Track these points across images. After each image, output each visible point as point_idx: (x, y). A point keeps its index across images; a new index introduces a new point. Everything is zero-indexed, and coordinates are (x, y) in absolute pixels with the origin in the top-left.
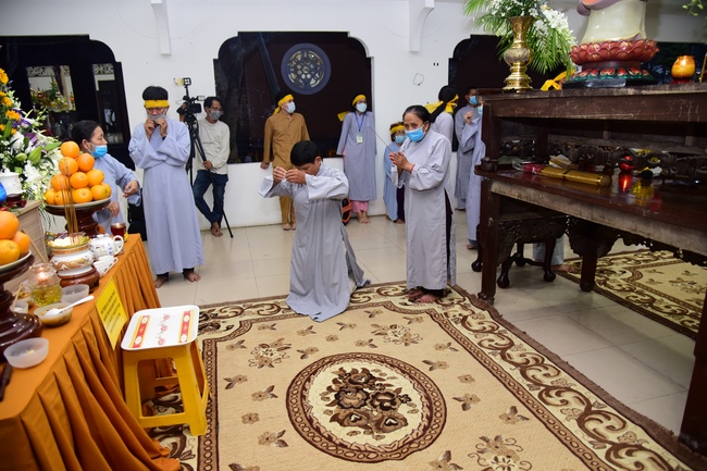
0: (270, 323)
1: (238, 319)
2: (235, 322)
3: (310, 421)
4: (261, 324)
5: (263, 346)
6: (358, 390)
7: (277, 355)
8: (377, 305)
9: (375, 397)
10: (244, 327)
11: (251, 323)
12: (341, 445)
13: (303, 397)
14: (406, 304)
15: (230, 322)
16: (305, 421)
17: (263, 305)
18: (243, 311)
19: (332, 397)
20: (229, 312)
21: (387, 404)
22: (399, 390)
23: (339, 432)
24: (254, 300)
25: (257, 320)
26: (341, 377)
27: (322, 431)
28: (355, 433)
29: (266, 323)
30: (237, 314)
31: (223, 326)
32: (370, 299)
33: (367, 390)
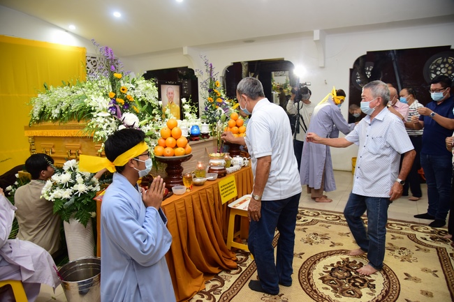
0: (327, 225)
1: (313, 218)
2: (310, 219)
3: (309, 274)
4: (323, 223)
5: (315, 234)
6: (347, 271)
7: (319, 240)
8: (404, 234)
9: (354, 278)
10: (313, 223)
11: (318, 221)
12: (315, 291)
13: (315, 263)
14: (425, 239)
15: (307, 218)
16: (306, 274)
17: (331, 215)
18: (319, 214)
19: (330, 269)
20: (311, 213)
21: (358, 284)
22: (373, 281)
23: (319, 285)
24: (329, 211)
25: (322, 221)
26: (344, 262)
27: (311, 280)
28: (327, 289)
29: (325, 224)
30: (314, 215)
31: (303, 219)
32: (402, 229)
33: (353, 273)
